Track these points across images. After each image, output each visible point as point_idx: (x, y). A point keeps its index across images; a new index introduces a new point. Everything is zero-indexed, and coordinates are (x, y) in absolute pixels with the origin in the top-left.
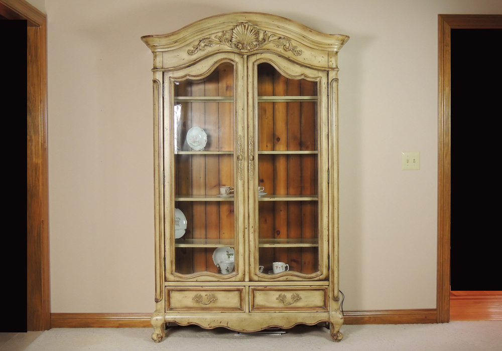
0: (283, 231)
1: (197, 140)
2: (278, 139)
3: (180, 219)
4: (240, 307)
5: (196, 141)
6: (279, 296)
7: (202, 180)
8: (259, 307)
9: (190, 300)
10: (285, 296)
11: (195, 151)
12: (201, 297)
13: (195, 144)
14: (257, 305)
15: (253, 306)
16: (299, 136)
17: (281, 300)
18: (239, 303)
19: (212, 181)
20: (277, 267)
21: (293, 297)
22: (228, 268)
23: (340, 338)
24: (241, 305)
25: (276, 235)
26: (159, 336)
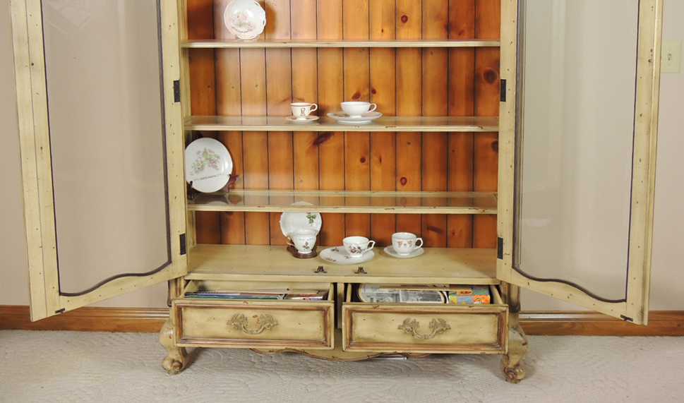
0: (414, 178)
1: (246, 21)
2: (405, 19)
3: (218, 157)
4: (323, 340)
5: (245, 24)
6: (405, 322)
7: (259, 91)
8: (362, 341)
9: (224, 324)
10: (415, 324)
11: (242, 41)
12: (244, 318)
13: (243, 29)
14: (359, 338)
15: (351, 339)
16: (444, 12)
17: (409, 330)
18: (322, 332)
19: (279, 90)
20: (400, 243)
21: (433, 326)
22: (307, 244)
23: (519, 377)
24: (325, 336)
25: (399, 185)
26: (175, 364)
